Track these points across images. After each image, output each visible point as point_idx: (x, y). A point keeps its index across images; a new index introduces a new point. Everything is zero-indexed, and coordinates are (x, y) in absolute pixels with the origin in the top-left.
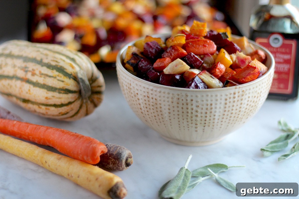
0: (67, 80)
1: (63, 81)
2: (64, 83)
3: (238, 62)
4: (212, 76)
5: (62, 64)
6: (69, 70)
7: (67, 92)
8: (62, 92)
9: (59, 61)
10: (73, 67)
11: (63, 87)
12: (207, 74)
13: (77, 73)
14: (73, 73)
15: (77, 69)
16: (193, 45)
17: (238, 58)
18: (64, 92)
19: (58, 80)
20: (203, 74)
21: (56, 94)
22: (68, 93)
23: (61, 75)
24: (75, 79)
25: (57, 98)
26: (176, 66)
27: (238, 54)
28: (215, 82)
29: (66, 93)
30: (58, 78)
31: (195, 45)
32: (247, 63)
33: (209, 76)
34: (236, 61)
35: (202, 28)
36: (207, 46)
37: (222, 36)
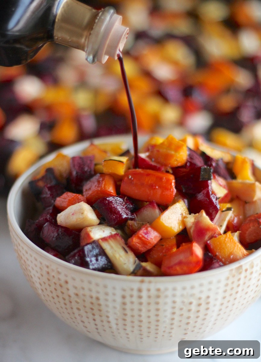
3: (194, 231)
4: (125, 246)
12: (118, 242)
16: (133, 180)
17: (197, 224)
20: (110, 241)
26: (73, 214)
28: (126, 259)
31: (135, 182)
32: (207, 238)
33: (120, 247)
34: (191, 227)
35: (173, 153)
36: (157, 187)
37: (202, 173)
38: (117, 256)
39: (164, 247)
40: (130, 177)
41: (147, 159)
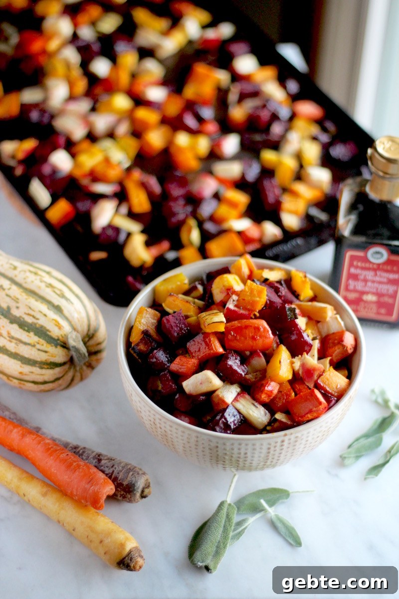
0: (51, 349)
1: (46, 352)
2: (48, 354)
3: (303, 373)
4: (254, 402)
5: (42, 322)
6: (55, 332)
7: (52, 366)
8: (45, 367)
9: (38, 315)
10: (60, 327)
11: (46, 360)
12: (248, 400)
13: (66, 336)
14: (60, 338)
15: (67, 328)
16: (236, 337)
17: (303, 365)
18: (48, 366)
19: (39, 350)
20: (240, 401)
21: (36, 370)
22: (54, 367)
23: (42, 341)
24: (64, 345)
25: (38, 374)
26: (201, 384)
27: (305, 358)
28: (258, 415)
29: (51, 368)
30: (38, 346)
31: (238, 338)
32: (315, 377)
33: (250, 404)
34: (299, 370)
35: (258, 299)
36: (258, 338)
37: (288, 313)
38: (251, 412)
39: (283, 393)
40: (233, 334)
41: (236, 309)
